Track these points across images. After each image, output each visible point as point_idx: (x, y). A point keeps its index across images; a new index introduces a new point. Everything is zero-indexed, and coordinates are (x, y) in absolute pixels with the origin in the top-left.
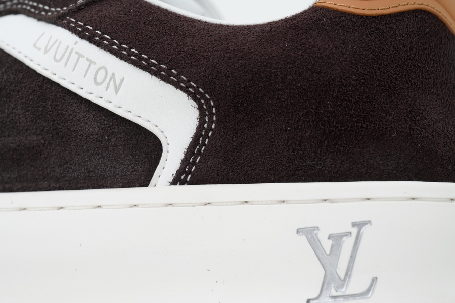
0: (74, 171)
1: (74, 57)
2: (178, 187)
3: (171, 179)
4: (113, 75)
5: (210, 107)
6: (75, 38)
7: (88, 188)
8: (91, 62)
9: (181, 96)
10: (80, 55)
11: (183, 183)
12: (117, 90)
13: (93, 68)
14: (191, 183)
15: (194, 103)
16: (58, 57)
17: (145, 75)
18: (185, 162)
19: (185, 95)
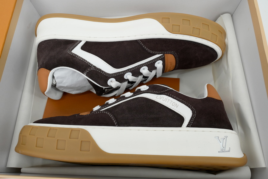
0: (165, 123)
1: (168, 100)
2: (188, 128)
3: (186, 126)
4: (176, 104)
5: (195, 112)
6: (167, 96)
7: (168, 127)
8: (172, 101)
9: (189, 109)
10: (169, 100)
11: (189, 127)
12: (177, 107)
13: (172, 102)
14: (191, 127)
15: (191, 111)
16: (164, 100)
17: (183, 105)
18: (189, 123)
19: (190, 109)
